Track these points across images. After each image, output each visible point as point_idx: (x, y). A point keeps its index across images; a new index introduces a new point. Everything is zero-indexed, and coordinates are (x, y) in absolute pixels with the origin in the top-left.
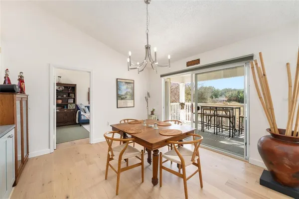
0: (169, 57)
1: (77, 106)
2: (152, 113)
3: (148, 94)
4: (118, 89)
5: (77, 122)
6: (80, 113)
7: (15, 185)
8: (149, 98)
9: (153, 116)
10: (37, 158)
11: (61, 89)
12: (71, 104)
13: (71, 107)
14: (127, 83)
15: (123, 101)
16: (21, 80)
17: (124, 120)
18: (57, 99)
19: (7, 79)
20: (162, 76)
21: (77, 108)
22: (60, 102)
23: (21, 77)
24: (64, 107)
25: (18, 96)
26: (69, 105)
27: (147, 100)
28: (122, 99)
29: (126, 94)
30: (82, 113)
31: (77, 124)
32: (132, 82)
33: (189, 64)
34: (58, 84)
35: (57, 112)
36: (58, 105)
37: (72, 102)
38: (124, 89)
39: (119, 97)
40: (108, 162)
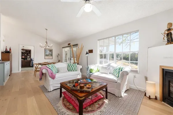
1: (31, 59)
2: (59, 61)
3: (59, 54)
4: (45, 52)
6: (32, 62)
7: (9, 76)
8: (59, 56)
11: (24, 52)
14: (49, 50)
15: (48, 56)
16: (10, 49)
19: (6, 49)
21: (31, 60)
22: (23, 57)
23: (10, 48)
24: (25, 59)
25: (10, 54)
27: (58, 57)
29: (49, 54)
31: (31, 66)
32: (52, 50)
34: (23, 50)
37: (29, 57)
38: (48, 52)
39: (46, 55)
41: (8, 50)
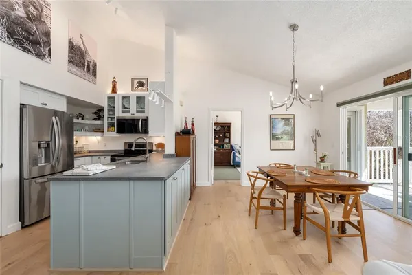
0: (322, 88)
1: (231, 146)
2: (322, 160)
3: (317, 133)
4: (272, 127)
5: (232, 164)
6: (234, 153)
7: (190, 199)
8: (318, 139)
9: (323, 165)
10: (201, 187)
11: (218, 129)
12: (226, 143)
13: (227, 147)
14: (284, 119)
15: (278, 141)
16: (193, 125)
17: (275, 164)
18: (215, 139)
19: (186, 125)
20: (339, 105)
22: (217, 141)
23: (193, 122)
24: (220, 147)
25: (192, 137)
26: (225, 145)
27: (315, 141)
28: (277, 139)
29: (283, 133)
30: (236, 154)
31: (231, 166)
32: (292, 117)
33: (387, 81)
34: (216, 124)
35: (215, 152)
36: (215, 145)
37: (228, 141)
38: (280, 127)
39: (273, 137)
40: (251, 200)
41: (189, 127)
